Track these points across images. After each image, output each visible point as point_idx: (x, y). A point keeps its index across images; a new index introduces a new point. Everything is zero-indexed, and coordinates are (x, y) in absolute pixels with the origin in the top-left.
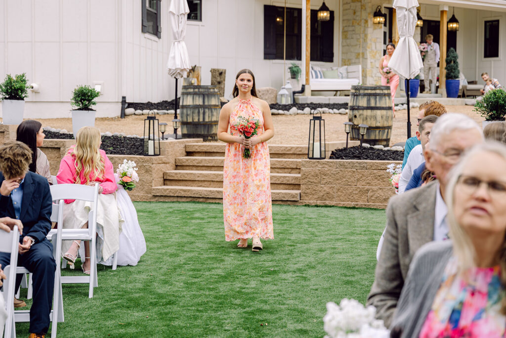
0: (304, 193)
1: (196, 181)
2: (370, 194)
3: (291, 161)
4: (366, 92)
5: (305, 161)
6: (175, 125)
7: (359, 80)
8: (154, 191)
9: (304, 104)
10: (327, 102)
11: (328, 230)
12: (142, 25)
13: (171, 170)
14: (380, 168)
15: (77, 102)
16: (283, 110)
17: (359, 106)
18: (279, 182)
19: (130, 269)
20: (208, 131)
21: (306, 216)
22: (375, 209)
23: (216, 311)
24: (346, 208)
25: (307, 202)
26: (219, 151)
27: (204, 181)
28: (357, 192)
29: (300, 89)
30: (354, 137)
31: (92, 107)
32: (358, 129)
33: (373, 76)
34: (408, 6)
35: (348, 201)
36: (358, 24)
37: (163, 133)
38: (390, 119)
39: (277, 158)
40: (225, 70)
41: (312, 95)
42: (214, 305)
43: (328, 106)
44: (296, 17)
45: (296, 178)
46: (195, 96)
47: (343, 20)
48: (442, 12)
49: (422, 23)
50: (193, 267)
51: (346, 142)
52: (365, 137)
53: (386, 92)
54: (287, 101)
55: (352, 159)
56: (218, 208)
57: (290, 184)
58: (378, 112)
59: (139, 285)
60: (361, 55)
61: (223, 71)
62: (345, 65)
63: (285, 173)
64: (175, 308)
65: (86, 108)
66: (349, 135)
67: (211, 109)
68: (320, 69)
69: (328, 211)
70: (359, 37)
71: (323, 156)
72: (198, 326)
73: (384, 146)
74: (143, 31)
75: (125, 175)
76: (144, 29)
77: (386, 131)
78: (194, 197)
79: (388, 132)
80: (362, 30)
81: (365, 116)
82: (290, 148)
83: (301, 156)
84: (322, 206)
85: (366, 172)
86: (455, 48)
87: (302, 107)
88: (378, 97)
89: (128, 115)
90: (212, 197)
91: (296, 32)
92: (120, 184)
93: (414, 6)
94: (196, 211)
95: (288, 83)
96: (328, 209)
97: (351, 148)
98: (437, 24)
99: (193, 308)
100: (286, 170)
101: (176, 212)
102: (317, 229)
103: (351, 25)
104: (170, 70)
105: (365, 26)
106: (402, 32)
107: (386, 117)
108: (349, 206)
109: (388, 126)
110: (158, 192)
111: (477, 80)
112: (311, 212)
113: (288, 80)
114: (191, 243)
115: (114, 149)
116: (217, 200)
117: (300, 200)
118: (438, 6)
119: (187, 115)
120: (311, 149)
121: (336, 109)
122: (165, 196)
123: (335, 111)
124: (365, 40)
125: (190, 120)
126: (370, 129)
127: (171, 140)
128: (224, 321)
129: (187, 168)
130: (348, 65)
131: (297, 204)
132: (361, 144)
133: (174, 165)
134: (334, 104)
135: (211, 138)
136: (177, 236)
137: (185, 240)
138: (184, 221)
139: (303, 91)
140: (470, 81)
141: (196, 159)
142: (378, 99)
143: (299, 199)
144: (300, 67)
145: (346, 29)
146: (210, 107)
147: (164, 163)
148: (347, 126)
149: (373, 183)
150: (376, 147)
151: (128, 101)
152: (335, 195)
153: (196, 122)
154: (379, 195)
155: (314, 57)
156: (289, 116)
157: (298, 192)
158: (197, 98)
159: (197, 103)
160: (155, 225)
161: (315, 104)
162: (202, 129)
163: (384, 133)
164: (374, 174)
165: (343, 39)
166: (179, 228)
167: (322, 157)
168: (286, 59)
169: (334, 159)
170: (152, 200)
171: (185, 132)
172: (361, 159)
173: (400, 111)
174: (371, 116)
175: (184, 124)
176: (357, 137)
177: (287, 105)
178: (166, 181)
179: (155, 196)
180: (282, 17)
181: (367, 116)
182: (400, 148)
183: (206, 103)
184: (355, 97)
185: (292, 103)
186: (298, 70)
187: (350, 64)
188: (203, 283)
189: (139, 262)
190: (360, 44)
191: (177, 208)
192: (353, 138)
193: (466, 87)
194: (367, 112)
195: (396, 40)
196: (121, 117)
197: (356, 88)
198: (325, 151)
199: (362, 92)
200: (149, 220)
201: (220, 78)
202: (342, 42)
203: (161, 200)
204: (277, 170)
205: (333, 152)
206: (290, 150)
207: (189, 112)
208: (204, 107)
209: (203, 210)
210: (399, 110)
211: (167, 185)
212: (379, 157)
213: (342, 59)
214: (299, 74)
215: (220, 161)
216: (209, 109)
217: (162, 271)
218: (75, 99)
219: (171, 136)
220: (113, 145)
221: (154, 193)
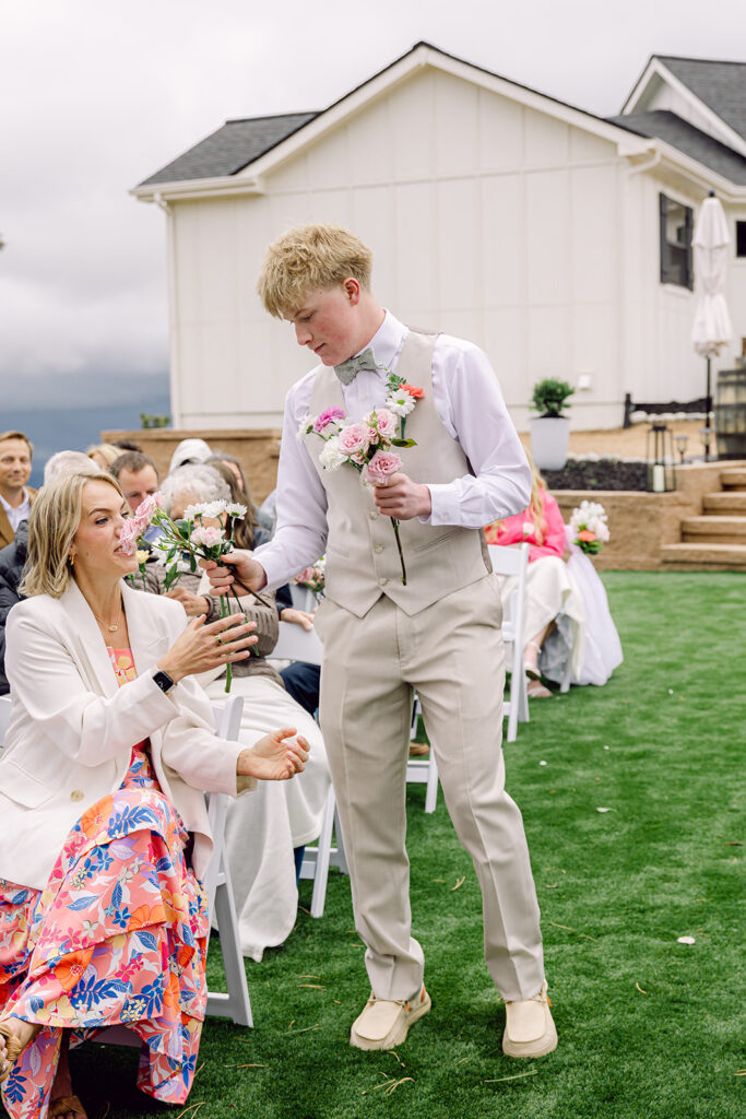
1: (737, 535)
6: (703, 439)
8: (664, 554)
12: (662, 270)
13: (694, 517)
15: (538, 406)
19: (591, 691)
23: (722, 773)
31: (564, 412)
37: (682, 453)
42: (722, 762)
46: (739, 388)
50: (701, 690)
59: (599, 720)
64: (652, 766)
65: (553, 414)
72: (684, 800)
74: (663, 280)
75: (583, 529)
76: (664, 277)
78: (732, 563)
89: (636, 424)
92: (576, 544)
94: (734, 588)
99: (684, 766)
101: (697, 589)
104: (697, 344)
110: (671, 555)
114: (710, 646)
115: (598, 483)
119: (726, 421)
122: (683, 561)
125: (731, 429)
127: (699, 464)
128: (734, 792)
129: (723, 513)
133: (701, 508)
136: (688, 633)
137: (700, 641)
138: (707, 605)
141: (739, 498)
147: (682, 505)
151: (636, 400)
153: (742, 433)
158: (744, 391)
160: (655, 612)
166: (696, 618)
170: (660, 569)
171: (723, 449)
175: (721, 436)
178: (686, 535)
179: (666, 562)
188: (711, 720)
189: (609, 680)
196: (625, 428)
200: (647, 604)
203: (676, 569)
207: (729, 417)
211: (687, 542)
217: (646, 696)
218: (536, 399)
219: (698, 457)
220: (597, 475)
221: (663, 556)
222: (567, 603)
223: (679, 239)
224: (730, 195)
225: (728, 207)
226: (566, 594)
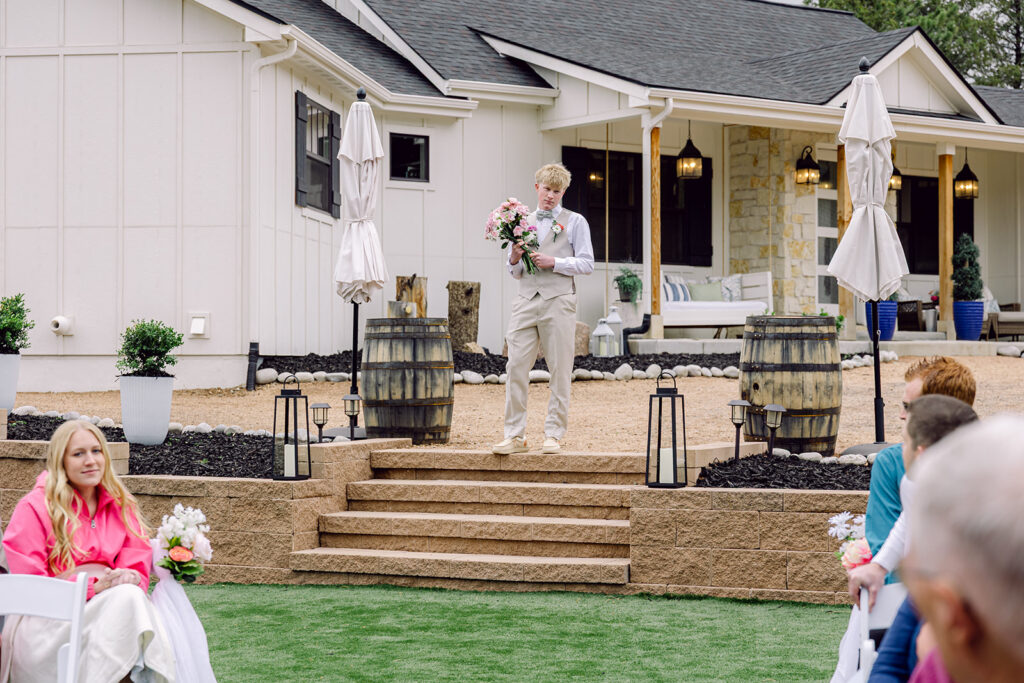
0: (639, 566)
1: (391, 536)
2: (790, 568)
3: (609, 491)
4: (780, 330)
5: (640, 492)
6: (349, 408)
7: (767, 303)
8: (295, 562)
9: (648, 357)
10: (699, 352)
11: (690, 664)
12: (297, 190)
13: (336, 511)
14: (812, 508)
15: (132, 356)
16: (602, 371)
17: (763, 364)
18: (581, 540)
20: (424, 421)
21: (643, 623)
22: (804, 604)
24: (736, 601)
25: (645, 587)
26: (446, 467)
27: (410, 536)
28: (760, 564)
29: (638, 323)
30: (754, 432)
31: (168, 368)
32: (763, 415)
33: (798, 294)
34: (871, 135)
35: (740, 585)
36: (764, 185)
37: (320, 426)
38: (835, 391)
39: (578, 483)
40: (479, 285)
41: (666, 336)
43: (698, 359)
44: (631, 171)
45: (621, 531)
46: (394, 343)
47: (732, 178)
48: (943, 158)
49: (900, 182)
51: (734, 445)
52: (779, 434)
53: (825, 330)
54: (610, 350)
55: (747, 486)
56: (437, 601)
57: (605, 545)
58: (809, 377)
60: (770, 251)
61: (475, 287)
62: (737, 272)
63: (596, 517)
65: (153, 372)
66: (742, 429)
67: (432, 370)
68: (683, 282)
69: (694, 610)
70: (766, 213)
71: (681, 480)
73: (821, 453)
74: (299, 202)
75: (176, 543)
76: (301, 198)
77: (827, 418)
78: (385, 575)
79: (831, 421)
80: (772, 196)
81: (777, 386)
82: (606, 461)
83: (632, 478)
84: (680, 598)
85: (782, 518)
86: (971, 233)
87: (642, 362)
88: (806, 342)
89: (263, 384)
90: (426, 575)
91: (632, 202)
92: (163, 566)
93: (885, 136)
94: (387, 610)
95: (614, 310)
96: (695, 603)
97: (747, 459)
98: (933, 184)
100: (597, 512)
101: (339, 612)
102: (664, 661)
103: (749, 186)
104: (341, 284)
105: (778, 190)
106: (859, 196)
107: (827, 387)
108: (743, 597)
109: (831, 409)
110: (304, 563)
111: (1019, 301)
112: (651, 614)
113: (614, 304)
115: (209, 464)
116: (438, 581)
117: (630, 582)
118: (934, 145)
119: (378, 385)
120: (653, 462)
121: (717, 366)
122: (320, 572)
123: (715, 370)
124: (779, 220)
125: (384, 396)
126: (790, 415)
127: (343, 441)
129: (374, 506)
130: (743, 272)
131: (622, 591)
132: (770, 450)
133: (345, 500)
134: (714, 356)
135: (431, 437)
138: (352, 637)
139: (646, 327)
140: (1004, 303)
141: (394, 486)
142: (806, 347)
143: (626, 581)
144: (640, 277)
145: (737, 195)
146: (428, 367)
147: (320, 496)
148: (737, 409)
149: (797, 542)
150: (805, 456)
151: (264, 351)
152: (711, 570)
153: (398, 400)
154: (811, 571)
155: (669, 256)
156: (615, 383)
157: (623, 563)
158: (400, 347)
159: (401, 358)
160: (281, 648)
161: (671, 356)
162: (412, 417)
163: (822, 423)
164: (800, 521)
165: (731, 216)
166: (336, 659)
167: (679, 481)
168: (611, 260)
169: (706, 486)
170: (291, 582)
171: (374, 423)
172: (769, 487)
173: (856, 370)
174: (792, 386)
175: (370, 404)
176: (760, 433)
177: (611, 359)
178: (325, 535)
179: (298, 573)
180: (600, 171)
181: (782, 385)
182: (859, 459)
183: (420, 359)
184: (755, 342)
185: (622, 353)
186: (635, 283)
187: (746, 271)
190: (768, 228)
191: (343, 603)
192: (752, 435)
193: (996, 316)
194: (782, 375)
195: (846, 219)
196: (248, 388)
197: (757, 322)
198: (686, 467)
199: (770, 330)
200: (270, 635)
201: (469, 302)
202: (730, 223)
203: (311, 582)
204: (576, 511)
205: (703, 469)
206: (606, 464)
207: (381, 379)
208: (415, 366)
209: (403, 607)
210: (855, 367)
211: (326, 546)
212: (811, 482)
213: (731, 259)
214: (638, 292)
215: (449, 491)
216: (426, 370)
218: (128, 350)
219: (341, 431)
220: (209, 454)
221: (294, 565)
222: (148, 651)
223: (321, 152)
224: (385, 103)
225: (381, 116)
226: (146, 638)
